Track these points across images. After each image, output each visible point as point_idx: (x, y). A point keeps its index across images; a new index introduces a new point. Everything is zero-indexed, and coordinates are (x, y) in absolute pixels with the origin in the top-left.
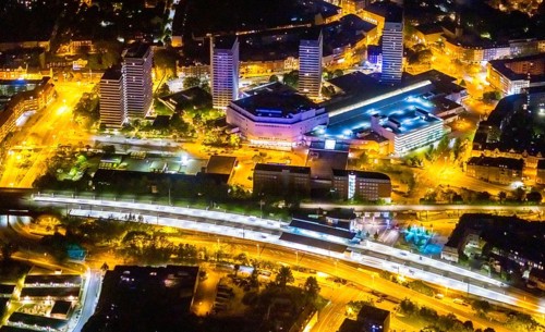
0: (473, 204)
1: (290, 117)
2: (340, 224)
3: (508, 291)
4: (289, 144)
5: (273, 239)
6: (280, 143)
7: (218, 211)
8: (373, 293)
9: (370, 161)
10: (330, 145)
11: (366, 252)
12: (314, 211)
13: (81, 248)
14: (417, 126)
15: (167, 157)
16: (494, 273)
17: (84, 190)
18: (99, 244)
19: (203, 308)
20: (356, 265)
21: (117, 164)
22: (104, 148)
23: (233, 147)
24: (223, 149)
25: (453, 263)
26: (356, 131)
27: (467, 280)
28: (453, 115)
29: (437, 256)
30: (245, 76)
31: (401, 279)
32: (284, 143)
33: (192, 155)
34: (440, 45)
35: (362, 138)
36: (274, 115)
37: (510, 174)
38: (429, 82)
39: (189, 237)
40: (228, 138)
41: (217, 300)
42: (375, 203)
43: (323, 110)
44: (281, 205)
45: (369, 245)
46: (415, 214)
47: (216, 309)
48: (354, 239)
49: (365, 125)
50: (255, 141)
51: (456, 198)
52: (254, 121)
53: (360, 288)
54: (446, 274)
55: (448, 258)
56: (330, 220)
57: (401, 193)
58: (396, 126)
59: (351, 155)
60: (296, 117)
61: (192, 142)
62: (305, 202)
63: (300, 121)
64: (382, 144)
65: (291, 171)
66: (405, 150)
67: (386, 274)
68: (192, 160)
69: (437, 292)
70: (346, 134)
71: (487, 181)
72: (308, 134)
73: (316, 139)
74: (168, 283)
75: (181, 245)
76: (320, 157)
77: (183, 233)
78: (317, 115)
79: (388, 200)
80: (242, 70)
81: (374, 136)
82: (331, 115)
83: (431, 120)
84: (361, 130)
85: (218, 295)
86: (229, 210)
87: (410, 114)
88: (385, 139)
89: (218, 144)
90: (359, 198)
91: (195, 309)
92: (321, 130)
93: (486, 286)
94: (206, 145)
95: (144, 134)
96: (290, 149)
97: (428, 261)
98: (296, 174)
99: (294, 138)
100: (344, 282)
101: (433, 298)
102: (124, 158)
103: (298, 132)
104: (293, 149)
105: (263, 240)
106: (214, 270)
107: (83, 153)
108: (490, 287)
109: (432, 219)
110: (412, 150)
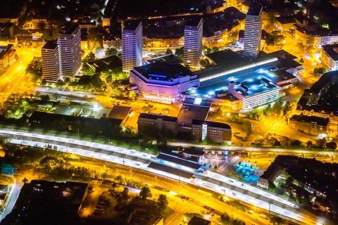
0: (288, 148)
1: (171, 81)
2: (193, 158)
3: (298, 211)
4: (170, 99)
5: (144, 166)
6: (164, 98)
7: (111, 145)
8: (205, 207)
9: (223, 114)
10: (198, 101)
11: (206, 179)
12: (176, 148)
13: (13, 166)
14: (260, 91)
15: (84, 105)
16: (291, 198)
17: (22, 126)
18: (25, 164)
19: (87, 212)
20: (197, 188)
21: (49, 109)
22: (42, 97)
23: (131, 100)
24: (124, 101)
25: (265, 189)
26: (217, 93)
27: (271, 202)
28: (290, 83)
29: (254, 184)
30: (151, 49)
31: (226, 199)
32: (167, 99)
33: (101, 104)
34: (292, 32)
35: (221, 98)
36: (160, 79)
37: (318, 128)
38: (276, 59)
39: (88, 162)
40: (128, 94)
41: (97, 207)
42: (220, 144)
43: (196, 76)
44: (154, 142)
45: (209, 174)
46: (246, 154)
47: (95, 213)
48: (200, 169)
49: (225, 88)
50: (147, 97)
51: (277, 144)
52: (146, 82)
53: (197, 203)
54: (258, 197)
55: (262, 186)
56: (186, 155)
57: (240, 138)
58: (245, 90)
59: (211, 109)
60: (175, 81)
61: (103, 95)
62: (172, 142)
63: (178, 83)
64: (234, 102)
65: (163, 120)
66: (249, 107)
67: (216, 195)
68: (101, 108)
69: (249, 209)
70: (212, 93)
71: (302, 132)
72: (184, 93)
73: (189, 97)
74: (65, 193)
75: (79, 168)
76: (189, 109)
77: (83, 159)
78: (191, 80)
79: (229, 143)
80: (149, 45)
81: (229, 96)
82: (202, 80)
83: (271, 87)
84: (222, 92)
85: (98, 204)
86: (119, 144)
87: (257, 82)
88: (236, 99)
89: (120, 98)
90: (210, 140)
91: (81, 212)
92: (193, 91)
93: (284, 206)
94: (113, 97)
95: (71, 88)
96: (170, 103)
97: (247, 187)
98: (167, 122)
99: (173, 96)
100: (188, 199)
101: (246, 213)
102: (54, 104)
103: (177, 91)
104: (172, 104)
105: (138, 167)
106: (100, 186)
107: (27, 99)
108: (286, 208)
109: (258, 158)
110: (255, 107)
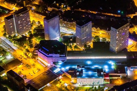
1: (48, 54)
6: (45, 62)
26: (70, 69)
28: (119, 76)
35: (69, 73)
38: (125, 57)
40: (29, 54)
63: (52, 57)
70: (68, 68)
72: (54, 63)
73: (55, 66)
76: (48, 74)
78: (60, 57)
82: (68, 58)
99: (49, 62)
110: (84, 85)
